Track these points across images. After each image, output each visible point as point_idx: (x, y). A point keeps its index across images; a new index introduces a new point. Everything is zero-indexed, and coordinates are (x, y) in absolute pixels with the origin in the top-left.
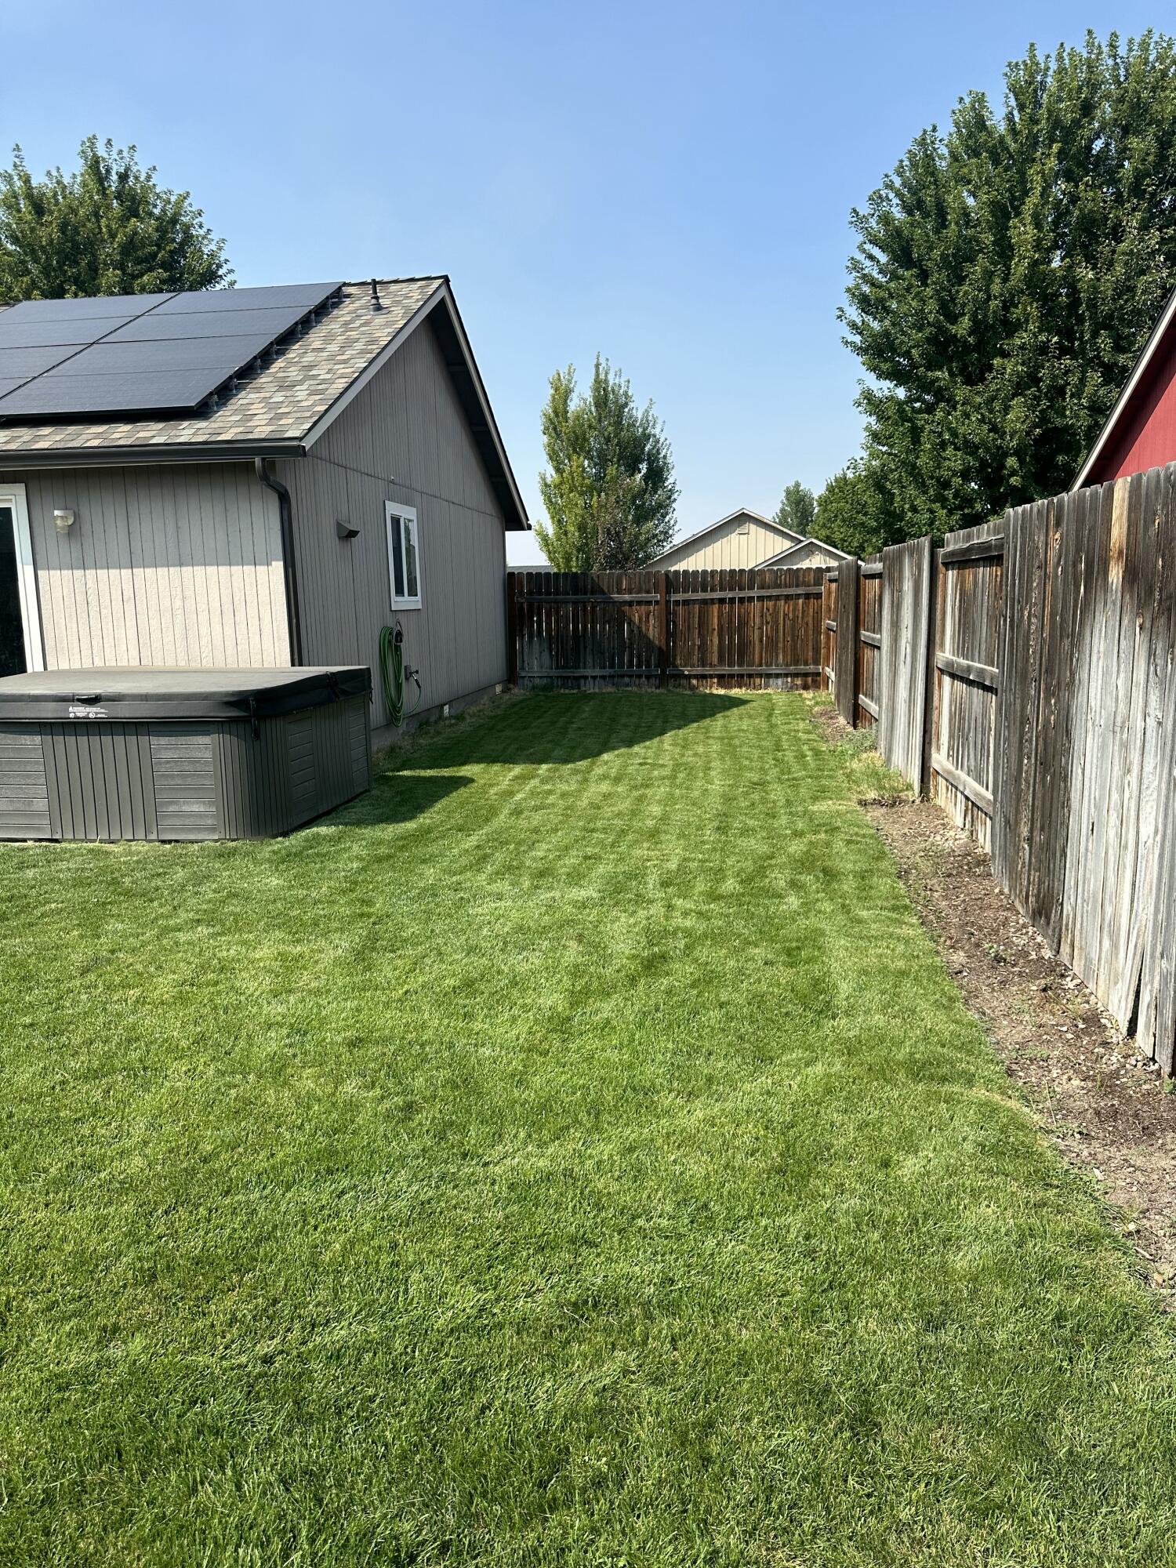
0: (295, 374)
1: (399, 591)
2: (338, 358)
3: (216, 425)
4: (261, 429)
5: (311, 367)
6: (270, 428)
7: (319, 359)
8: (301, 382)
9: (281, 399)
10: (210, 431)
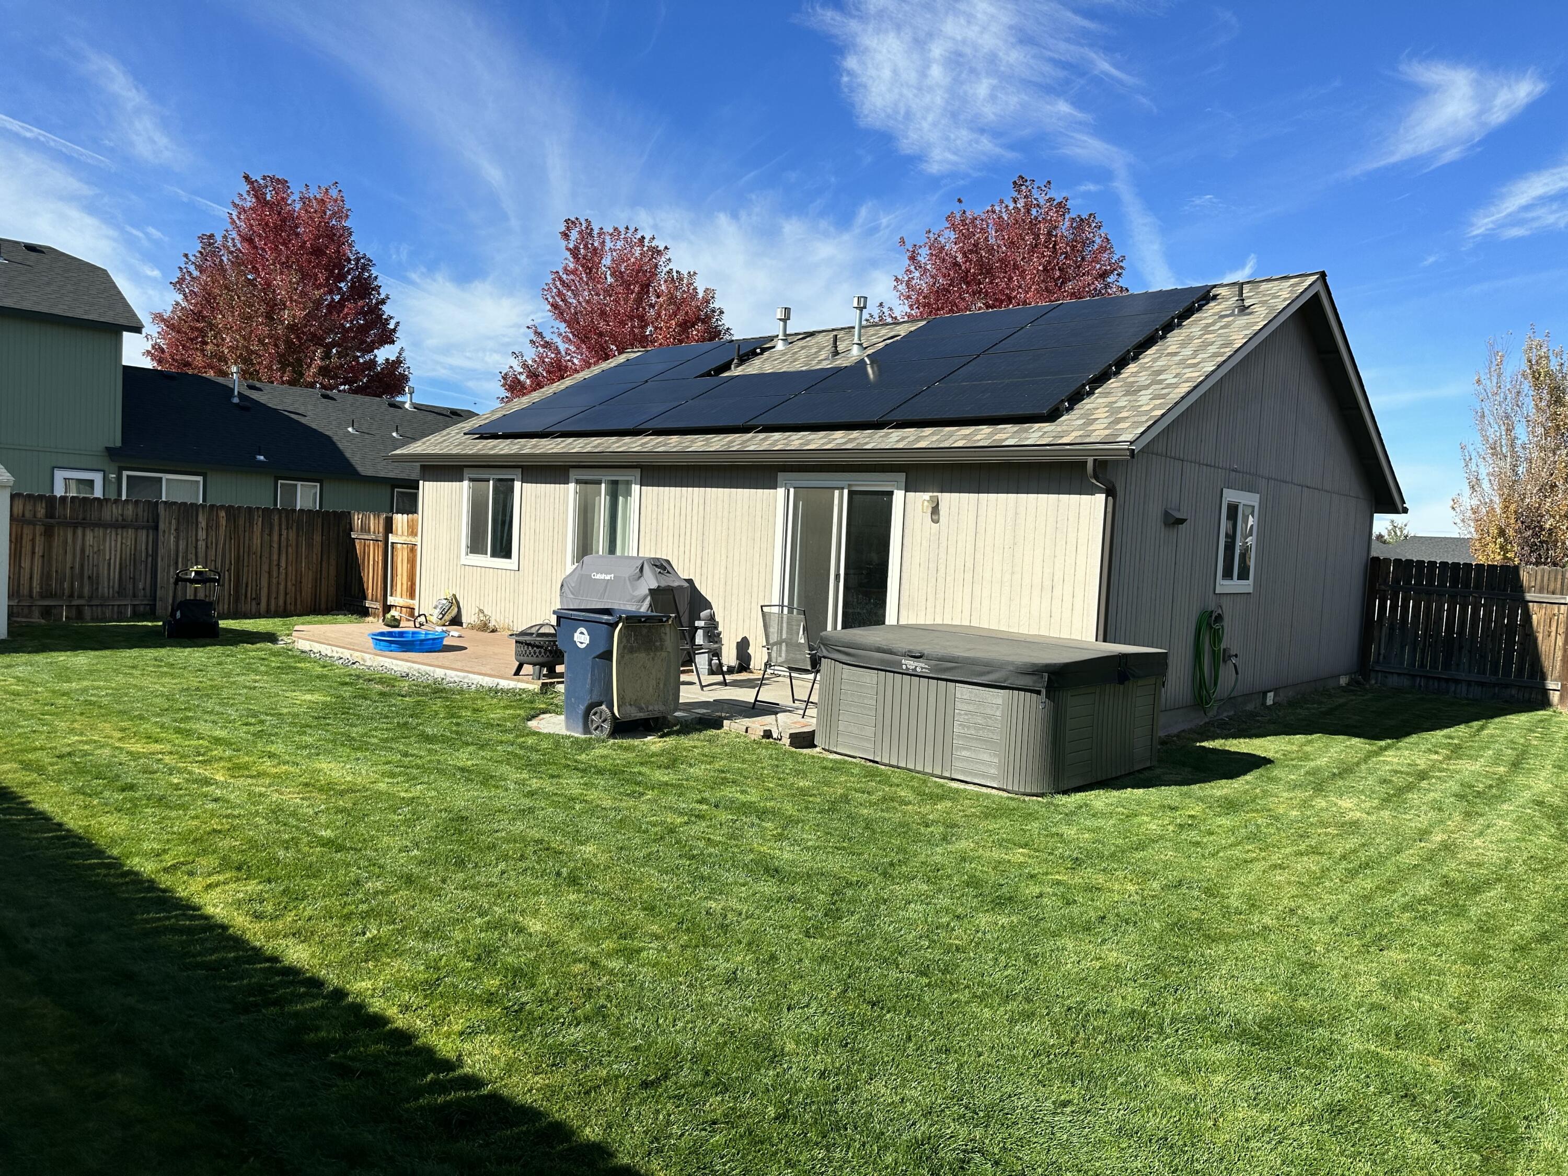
0: (1143, 379)
1: (1228, 574)
2: (1189, 362)
3: (1059, 429)
4: (1099, 432)
5: (1160, 372)
6: (1107, 432)
7: (1170, 363)
8: (1147, 387)
9: (1124, 404)
10: (1054, 434)
